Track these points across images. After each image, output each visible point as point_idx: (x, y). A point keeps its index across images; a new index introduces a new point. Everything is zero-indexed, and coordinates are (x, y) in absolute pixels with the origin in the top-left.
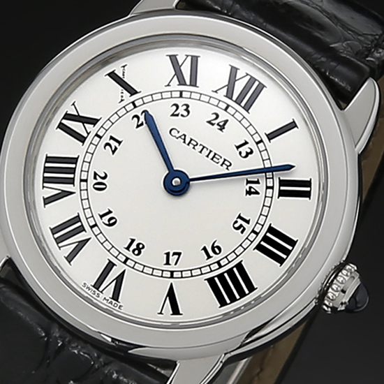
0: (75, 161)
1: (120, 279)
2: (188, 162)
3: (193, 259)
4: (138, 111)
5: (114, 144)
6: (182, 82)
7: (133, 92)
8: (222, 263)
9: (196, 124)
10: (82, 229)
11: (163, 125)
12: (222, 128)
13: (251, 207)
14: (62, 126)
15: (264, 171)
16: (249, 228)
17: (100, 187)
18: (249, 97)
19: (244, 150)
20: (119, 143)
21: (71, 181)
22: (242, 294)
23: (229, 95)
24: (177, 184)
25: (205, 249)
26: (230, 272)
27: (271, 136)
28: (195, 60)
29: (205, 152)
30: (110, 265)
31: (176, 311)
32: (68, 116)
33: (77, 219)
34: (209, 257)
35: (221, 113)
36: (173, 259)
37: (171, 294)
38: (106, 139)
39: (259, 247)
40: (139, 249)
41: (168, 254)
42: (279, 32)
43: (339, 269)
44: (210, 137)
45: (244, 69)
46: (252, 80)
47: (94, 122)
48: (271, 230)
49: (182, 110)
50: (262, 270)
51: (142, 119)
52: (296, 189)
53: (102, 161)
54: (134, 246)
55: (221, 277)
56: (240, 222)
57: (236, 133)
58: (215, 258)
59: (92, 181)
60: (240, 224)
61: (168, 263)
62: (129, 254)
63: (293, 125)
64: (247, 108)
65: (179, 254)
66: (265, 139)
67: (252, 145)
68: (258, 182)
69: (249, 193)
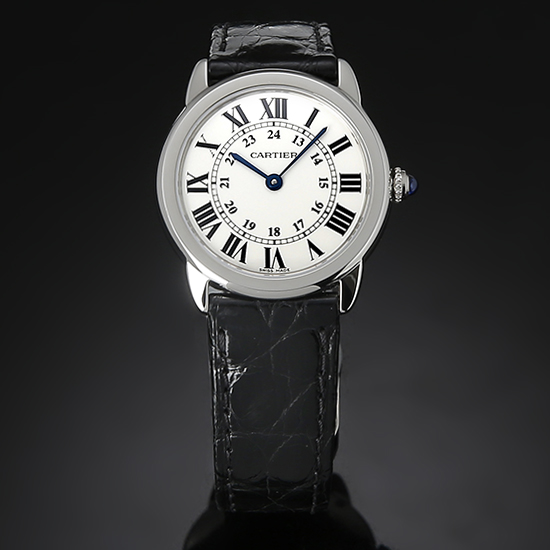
0: (209, 205)
1: (278, 254)
2: (272, 167)
3: (311, 218)
4: (226, 156)
5: (225, 182)
6: (240, 125)
7: (216, 147)
8: (328, 210)
9: (263, 143)
10: (238, 240)
11: (245, 154)
12: (278, 137)
13: (323, 170)
14: (190, 190)
15: (313, 142)
16: (329, 183)
17: (233, 210)
18: (281, 110)
19: (298, 141)
20: (227, 179)
21: (215, 217)
22: (350, 221)
23: (270, 116)
24: (275, 183)
25: (313, 209)
26: (335, 213)
27: (308, 124)
28: (238, 108)
29: (278, 156)
30: (268, 251)
31: (320, 253)
32: (189, 183)
33: (232, 236)
34: (318, 212)
35: (273, 129)
36: (299, 225)
37: (311, 245)
38: (219, 182)
39: (342, 190)
40: (277, 231)
41: (295, 224)
42: (273, 64)
43: (393, 175)
44: (275, 146)
45: (269, 96)
46: (277, 100)
47: (206, 177)
48: (342, 176)
49: (250, 141)
50: (352, 201)
51: (231, 158)
52: (341, 145)
53: (225, 196)
54: (273, 232)
55: (332, 219)
56: (322, 182)
57: (288, 135)
58: (322, 211)
59: (226, 210)
60: (323, 183)
61: (298, 230)
62: (274, 238)
63: (316, 112)
64: (285, 117)
65: (301, 221)
66: (306, 128)
67: (301, 136)
68: (318, 155)
69: (317, 163)
